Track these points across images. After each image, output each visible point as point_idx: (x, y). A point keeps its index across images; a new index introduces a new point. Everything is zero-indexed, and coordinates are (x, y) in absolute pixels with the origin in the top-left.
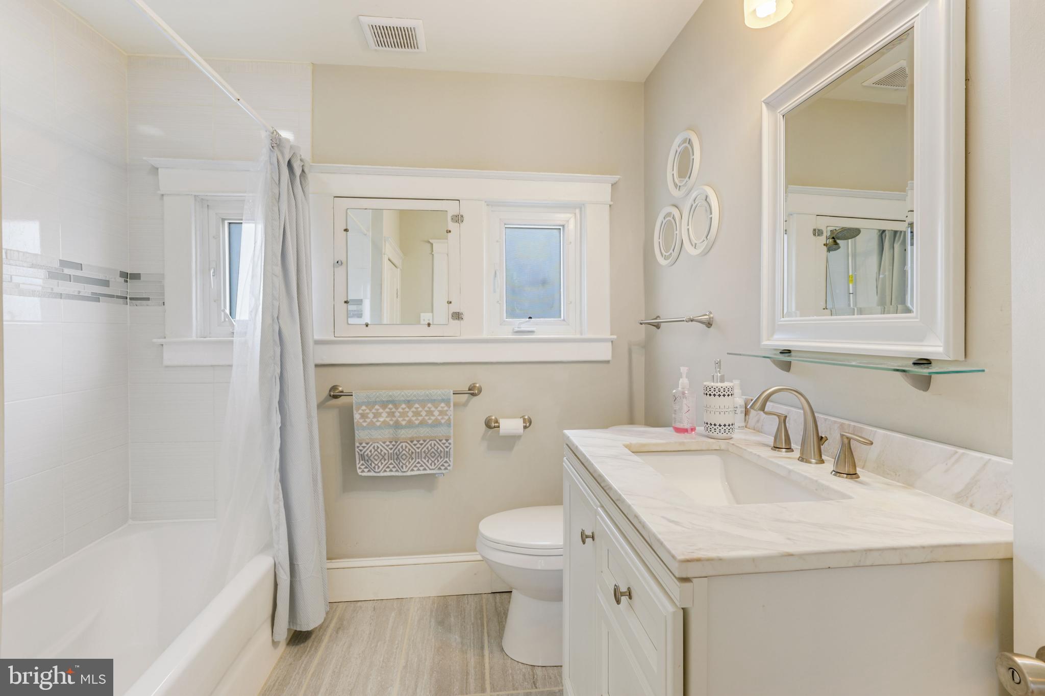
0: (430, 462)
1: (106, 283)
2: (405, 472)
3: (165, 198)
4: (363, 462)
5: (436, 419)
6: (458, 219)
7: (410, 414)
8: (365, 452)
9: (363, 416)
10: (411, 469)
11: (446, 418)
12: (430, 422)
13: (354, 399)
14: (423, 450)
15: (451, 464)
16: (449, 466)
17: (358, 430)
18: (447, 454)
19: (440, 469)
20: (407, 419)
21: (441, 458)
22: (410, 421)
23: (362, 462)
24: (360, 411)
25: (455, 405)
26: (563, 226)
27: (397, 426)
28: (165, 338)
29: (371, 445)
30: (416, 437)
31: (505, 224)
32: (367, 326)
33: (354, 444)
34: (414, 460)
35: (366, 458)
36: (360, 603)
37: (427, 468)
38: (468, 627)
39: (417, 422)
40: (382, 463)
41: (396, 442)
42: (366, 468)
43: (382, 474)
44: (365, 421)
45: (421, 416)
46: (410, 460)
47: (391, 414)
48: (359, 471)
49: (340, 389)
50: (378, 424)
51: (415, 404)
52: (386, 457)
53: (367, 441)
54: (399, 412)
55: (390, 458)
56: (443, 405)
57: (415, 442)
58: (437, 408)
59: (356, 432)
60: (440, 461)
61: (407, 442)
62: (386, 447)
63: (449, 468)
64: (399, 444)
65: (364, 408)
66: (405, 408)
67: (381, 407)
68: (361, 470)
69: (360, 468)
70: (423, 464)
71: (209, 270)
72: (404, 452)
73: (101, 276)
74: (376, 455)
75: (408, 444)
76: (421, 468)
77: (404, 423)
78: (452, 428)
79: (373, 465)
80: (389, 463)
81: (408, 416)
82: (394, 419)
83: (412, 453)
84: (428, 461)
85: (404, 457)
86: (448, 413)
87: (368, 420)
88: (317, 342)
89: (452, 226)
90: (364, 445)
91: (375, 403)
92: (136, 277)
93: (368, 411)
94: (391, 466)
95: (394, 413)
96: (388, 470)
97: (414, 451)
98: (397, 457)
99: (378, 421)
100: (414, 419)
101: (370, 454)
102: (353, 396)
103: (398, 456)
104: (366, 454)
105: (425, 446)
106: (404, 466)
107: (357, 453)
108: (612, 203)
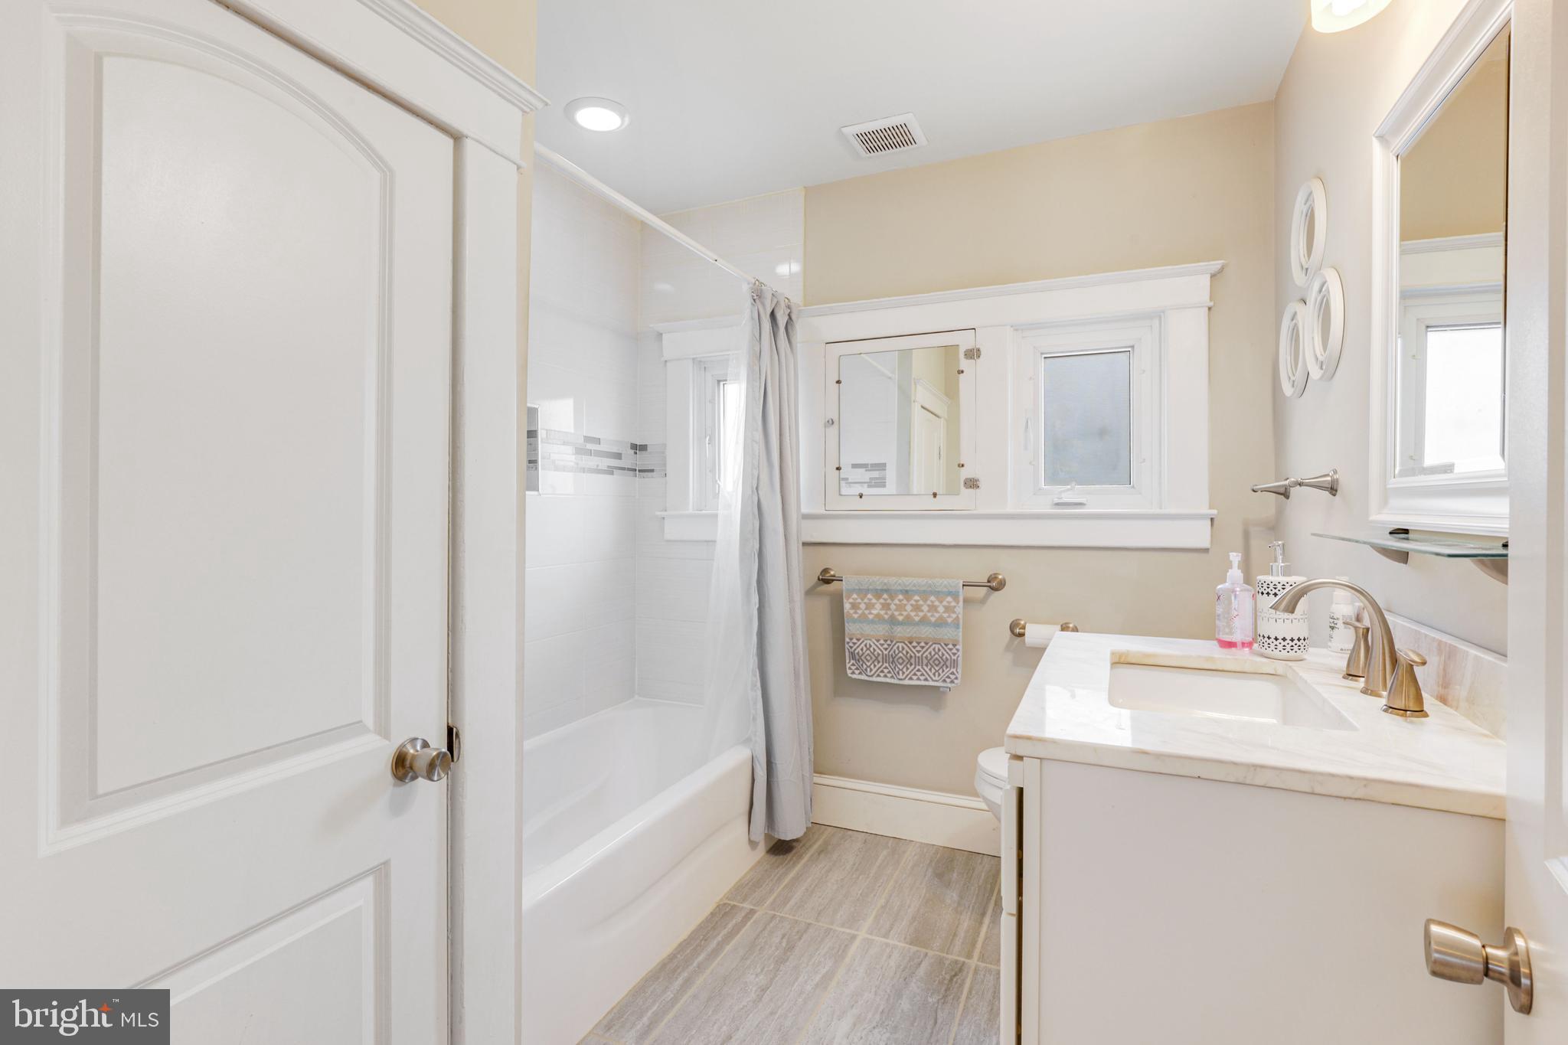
0: (933, 671)
1: (618, 456)
2: (901, 679)
3: (668, 364)
4: (854, 662)
5: (941, 618)
6: (973, 354)
7: (909, 608)
8: (855, 650)
9: (854, 606)
10: (909, 677)
11: (954, 616)
12: (933, 619)
13: (844, 585)
14: (924, 655)
15: (959, 676)
16: (956, 678)
17: (848, 623)
18: (954, 663)
19: (944, 681)
20: (905, 613)
21: (947, 667)
22: (908, 617)
23: (852, 662)
24: (851, 600)
25: (965, 601)
26: (1133, 347)
27: (893, 621)
28: (666, 511)
29: (863, 642)
30: (916, 638)
31: (1042, 354)
32: (861, 497)
33: (844, 640)
34: (913, 666)
35: (857, 657)
36: (850, 832)
37: (929, 678)
38: (972, 888)
39: (917, 619)
40: (875, 666)
41: (892, 642)
42: (857, 669)
43: (874, 679)
44: (856, 613)
45: (922, 611)
46: (909, 666)
47: (886, 606)
48: (849, 672)
49: (832, 573)
50: (871, 617)
51: (914, 595)
52: (880, 658)
53: (859, 637)
54: (895, 605)
55: (885, 659)
56: (949, 599)
57: (915, 644)
58: (941, 602)
59: (846, 624)
60: (946, 671)
61: (904, 643)
62: (880, 646)
63: (956, 681)
64: (895, 644)
65: (855, 596)
66: (902, 600)
67: (874, 596)
68: (851, 671)
69: (850, 668)
70: (925, 673)
71: (706, 437)
72: (901, 655)
73: (615, 450)
74: (868, 654)
75: (906, 645)
76: (922, 678)
77: (901, 618)
78: (961, 630)
79: (865, 666)
80: (884, 666)
81: (906, 611)
82: (889, 612)
83: (911, 657)
84: (930, 670)
85: (900, 661)
86: (955, 610)
87: (860, 612)
88: (806, 517)
89: (964, 364)
90: (854, 641)
91: (868, 591)
92: (643, 448)
93: (859, 600)
94: (886, 671)
95: (889, 604)
96: (882, 675)
97: (913, 655)
98: (891, 659)
99: (870, 613)
100: (913, 614)
101: (861, 652)
102: (844, 582)
103: (893, 658)
104: (856, 651)
105: (927, 650)
106: (901, 672)
107: (847, 651)
108: (1211, 304)
